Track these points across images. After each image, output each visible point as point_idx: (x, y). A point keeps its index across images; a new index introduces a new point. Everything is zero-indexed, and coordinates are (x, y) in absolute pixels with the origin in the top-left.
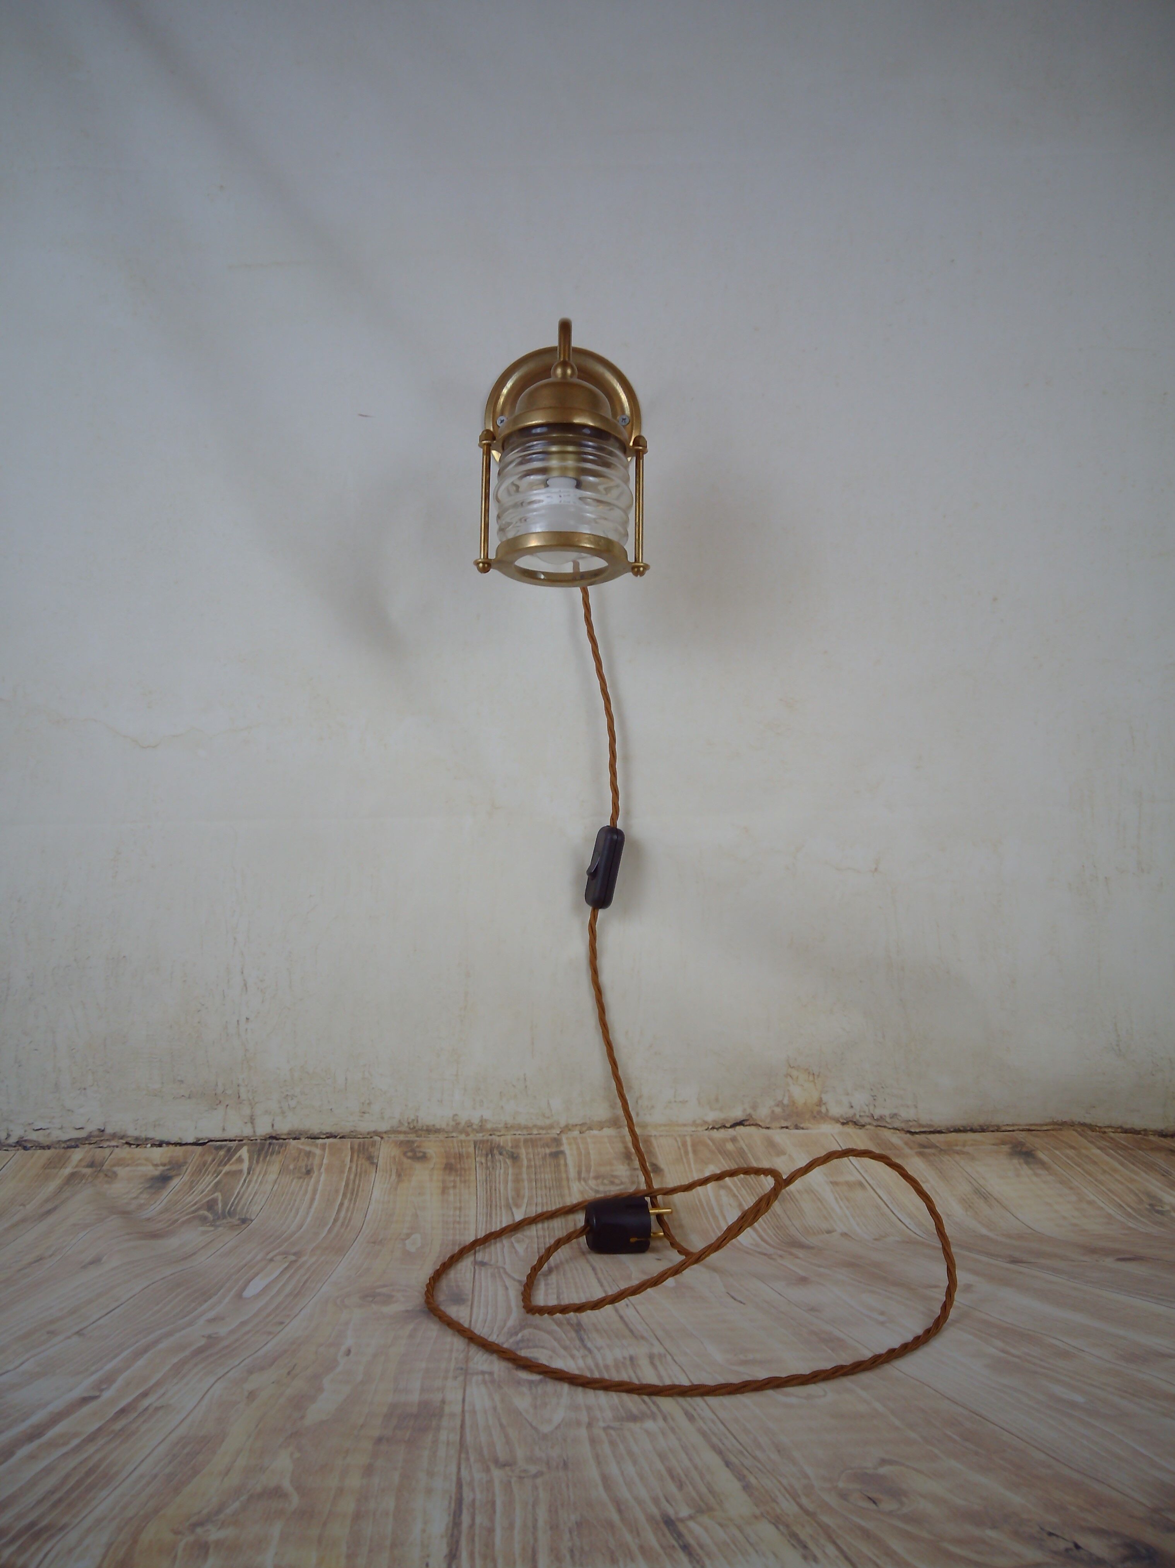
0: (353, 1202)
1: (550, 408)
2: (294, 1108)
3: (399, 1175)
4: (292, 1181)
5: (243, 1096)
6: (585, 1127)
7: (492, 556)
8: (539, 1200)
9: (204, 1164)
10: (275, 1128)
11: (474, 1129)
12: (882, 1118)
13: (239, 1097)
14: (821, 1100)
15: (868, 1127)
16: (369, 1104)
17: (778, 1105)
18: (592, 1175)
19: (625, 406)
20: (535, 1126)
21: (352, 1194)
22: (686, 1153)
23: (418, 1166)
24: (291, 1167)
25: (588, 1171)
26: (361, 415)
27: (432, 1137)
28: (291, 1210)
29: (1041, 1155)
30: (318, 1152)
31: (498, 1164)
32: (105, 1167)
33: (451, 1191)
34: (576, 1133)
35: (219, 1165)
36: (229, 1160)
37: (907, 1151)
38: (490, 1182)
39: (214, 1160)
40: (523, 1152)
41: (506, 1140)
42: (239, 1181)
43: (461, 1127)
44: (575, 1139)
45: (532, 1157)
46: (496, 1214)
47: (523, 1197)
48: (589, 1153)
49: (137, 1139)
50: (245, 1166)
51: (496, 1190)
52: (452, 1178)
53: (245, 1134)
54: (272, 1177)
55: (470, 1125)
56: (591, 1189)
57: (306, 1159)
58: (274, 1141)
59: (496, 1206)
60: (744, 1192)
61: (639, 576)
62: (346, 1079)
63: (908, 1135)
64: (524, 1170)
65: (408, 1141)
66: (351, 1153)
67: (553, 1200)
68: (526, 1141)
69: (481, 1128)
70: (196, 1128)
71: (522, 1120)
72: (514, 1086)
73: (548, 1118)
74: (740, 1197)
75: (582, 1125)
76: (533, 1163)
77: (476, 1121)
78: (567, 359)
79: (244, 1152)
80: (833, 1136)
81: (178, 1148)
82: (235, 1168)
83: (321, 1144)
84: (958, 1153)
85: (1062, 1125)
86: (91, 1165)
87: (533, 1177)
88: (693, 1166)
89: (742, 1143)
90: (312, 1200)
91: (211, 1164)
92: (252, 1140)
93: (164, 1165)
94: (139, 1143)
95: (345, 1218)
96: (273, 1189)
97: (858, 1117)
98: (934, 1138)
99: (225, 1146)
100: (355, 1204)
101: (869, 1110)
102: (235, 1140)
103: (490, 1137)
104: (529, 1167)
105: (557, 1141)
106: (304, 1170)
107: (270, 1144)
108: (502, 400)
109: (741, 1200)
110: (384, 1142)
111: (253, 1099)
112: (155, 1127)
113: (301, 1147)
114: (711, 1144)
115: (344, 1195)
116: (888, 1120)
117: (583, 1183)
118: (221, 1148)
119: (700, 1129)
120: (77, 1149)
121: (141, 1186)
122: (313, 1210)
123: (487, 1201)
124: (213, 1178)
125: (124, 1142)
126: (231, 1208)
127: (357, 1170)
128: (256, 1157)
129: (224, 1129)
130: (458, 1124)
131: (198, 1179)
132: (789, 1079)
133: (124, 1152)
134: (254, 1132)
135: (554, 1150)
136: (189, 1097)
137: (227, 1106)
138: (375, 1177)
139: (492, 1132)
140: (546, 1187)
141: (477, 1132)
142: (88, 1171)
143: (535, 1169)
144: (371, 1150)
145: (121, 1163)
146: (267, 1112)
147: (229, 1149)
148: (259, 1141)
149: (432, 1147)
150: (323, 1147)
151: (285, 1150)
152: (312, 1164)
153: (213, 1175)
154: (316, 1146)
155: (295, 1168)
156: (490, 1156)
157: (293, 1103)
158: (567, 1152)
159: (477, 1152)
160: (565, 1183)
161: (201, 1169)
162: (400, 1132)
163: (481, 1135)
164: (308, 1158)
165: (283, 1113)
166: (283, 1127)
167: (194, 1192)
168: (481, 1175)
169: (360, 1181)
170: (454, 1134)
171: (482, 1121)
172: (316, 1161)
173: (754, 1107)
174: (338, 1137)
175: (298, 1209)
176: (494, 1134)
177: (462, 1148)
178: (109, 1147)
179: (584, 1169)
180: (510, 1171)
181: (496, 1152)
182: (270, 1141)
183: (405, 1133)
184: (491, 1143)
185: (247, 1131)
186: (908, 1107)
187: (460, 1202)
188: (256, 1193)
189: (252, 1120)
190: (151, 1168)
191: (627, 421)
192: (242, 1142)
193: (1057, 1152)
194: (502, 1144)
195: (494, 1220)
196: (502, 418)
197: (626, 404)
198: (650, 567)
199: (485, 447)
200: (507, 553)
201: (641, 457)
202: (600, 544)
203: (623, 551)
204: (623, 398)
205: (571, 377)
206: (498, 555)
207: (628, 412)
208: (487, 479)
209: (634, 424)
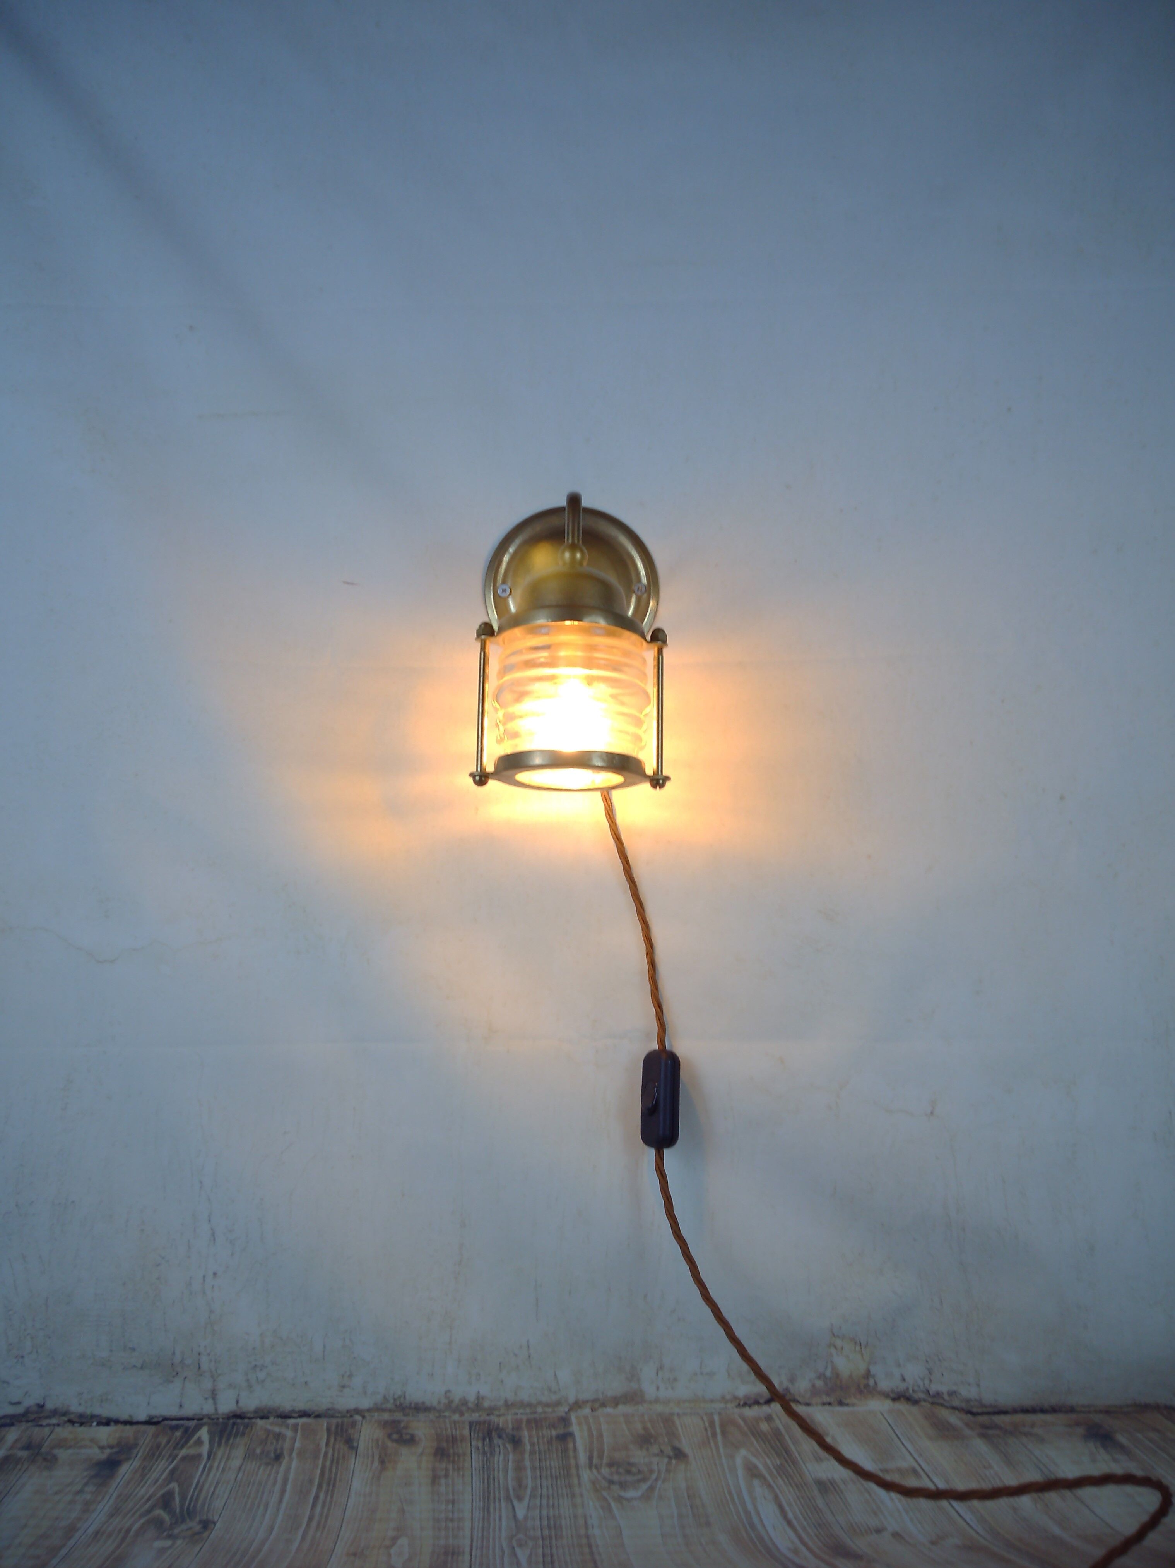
0: (330, 1493)
1: (558, 606)
2: (263, 1381)
3: (382, 1462)
4: (259, 1468)
5: (205, 1366)
6: (598, 1404)
8: (545, 1491)
9: (158, 1446)
10: (241, 1404)
11: (469, 1409)
12: (938, 1394)
13: (199, 1368)
14: (868, 1371)
15: (923, 1403)
16: (350, 1376)
17: (819, 1378)
18: (605, 1461)
20: (540, 1403)
21: (329, 1485)
22: (714, 1435)
23: (404, 1451)
24: (258, 1451)
25: (601, 1457)
27: (422, 1416)
28: (259, 1507)
29: (1121, 1438)
30: (289, 1433)
31: (497, 1449)
32: (43, 1450)
33: (443, 1481)
34: (587, 1411)
35: (175, 1448)
36: (186, 1442)
37: (967, 1432)
38: (487, 1470)
39: (168, 1442)
40: (525, 1433)
41: (505, 1420)
42: (197, 1469)
43: (454, 1405)
44: (586, 1418)
45: (536, 1440)
46: (495, 1509)
47: (526, 1487)
48: (600, 1435)
49: (81, 1416)
50: (205, 1449)
51: (494, 1479)
52: (444, 1465)
53: (205, 1412)
54: (236, 1463)
55: (464, 1402)
56: (604, 1478)
57: (275, 1443)
58: (239, 1421)
59: (494, 1498)
60: (780, 1481)
61: (658, 788)
62: (324, 1347)
63: (969, 1416)
64: (527, 1456)
65: (394, 1422)
66: (327, 1437)
67: (560, 1491)
68: (529, 1421)
69: (478, 1406)
70: (149, 1404)
71: (525, 1396)
72: (516, 1355)
73: (555, 1393)
74: (775, 1487)
75: (595, 1401)
76: (537, 1448)
77: (472, 1398)
78: (576, 542)
79: (204, 1433)
80: (882, 1415)
81: (128, 1427)
82: (192, 1451)
83: (292, 1425)
84: (1026, 1434)
85: (1144, 1408)
86: (28, 1447)
87: (537, 1464)
88: (721, 1450)
89: (778, 1422)
90: (283, 1491)
91: (165, 1447)
92: (213, 1419)
93: (111, 1447)
94: (83, 1420)
95: (321, 1515)
96: (238, 1478)
97: (911, 1391)
98: (999, 1419)
99: (182, 1425)
100: (332, 1497)
101: (924, 1384)
102: (193, 1419)
103: (488, 1418)
104: (532, 1452)
105: (565, 1421)
106: (272, 1455)
107: (234, 1424)
108: (504, 566)
109: (778, 1491)
110: (366, 1422)
111: (216, 1370)
112: (102, 1401)
113: (269, 1427)
114: (742, 1423)
115: (320, 1486)
116: (946, 1397)
117: (594, 1470)
118: (176, 1428)
119: (729, 1405)
120: (13, 1428)
121: (85, 1474)
122: (284, 1505)
123: (484, 1492)
124: (167, 1463)
125: (66, 1419)
126: (190, 1504)
127: (333, 1455)
128: (217, 1439)
129: (181, 1406)
130: (451, 1402)
131: (151, 1464)
132: (833, 1350)
133: (65, 1432)
134: (216, 1409)
135: (561, 1431)
136: (142, 1368)
137: (185, 1378)
138: (355, 1464)
139: (491, 1411)
140: (551, 1476)
141: (473, 1411)
142: (24, 1454)
143: (539, 1456)
144: (351, 1431)
145: (62, 1444)
146: (231, 1386)
147: (187, 1430)
148: (221, 1420)
149: (421, 1428)
150: (295, 1428)
151: (251, 1430)
152: (282, 1449)
153: (168, 1460)
154: (287, 1427)
155: (262, 1452)
156: (488, 1440)
157: (262, 1375)
158: (577, 1434)
159: (472, 1435)
160: (573, 1471)
161: (154, 1453)
162: (384, 1410)
163: (477, 1414)
164: (278, 1440)
165: (250, 1386)
166: (250, 1403)
167: (146, 1482)
168: (477, 1461)
169: (337, 1468)
170: (447, 1414)
171: (479, 1398)
172: (287, 1445)
173: (792, 1380)
174: (313, 1415)
175: (268, 1504)
176: (493, 1414)
177: (456, 1429)
178: (48, 1425)
179: (595, 1454)
180: (511, 1457)
181: (494, 1434)
182: (234, 1420)
183: (390, 1411)
184: (489, 1425)
185: (208, 1408)
186: (969, 1384)
187: (453, 1494)
188: (218, 1483)
189: (214, 1394)
190: (97, 1450)
191: (644, 589)
192: (201, 1422)
193: (1139, 1436)
194: (501, 1425)
195: (492, 1515)
196: (504, 587)
197: (642, 572)
198: (672, 779)
199: (483, 642)
200: (507, 768)
201: (660, 652)
202: (614, 761)
203: (643, 765)
204: (639, 565)
205: (581, 563)
206: (496, 768)
207: (644, 580)
208: (486, 676)
209: (652, 593)
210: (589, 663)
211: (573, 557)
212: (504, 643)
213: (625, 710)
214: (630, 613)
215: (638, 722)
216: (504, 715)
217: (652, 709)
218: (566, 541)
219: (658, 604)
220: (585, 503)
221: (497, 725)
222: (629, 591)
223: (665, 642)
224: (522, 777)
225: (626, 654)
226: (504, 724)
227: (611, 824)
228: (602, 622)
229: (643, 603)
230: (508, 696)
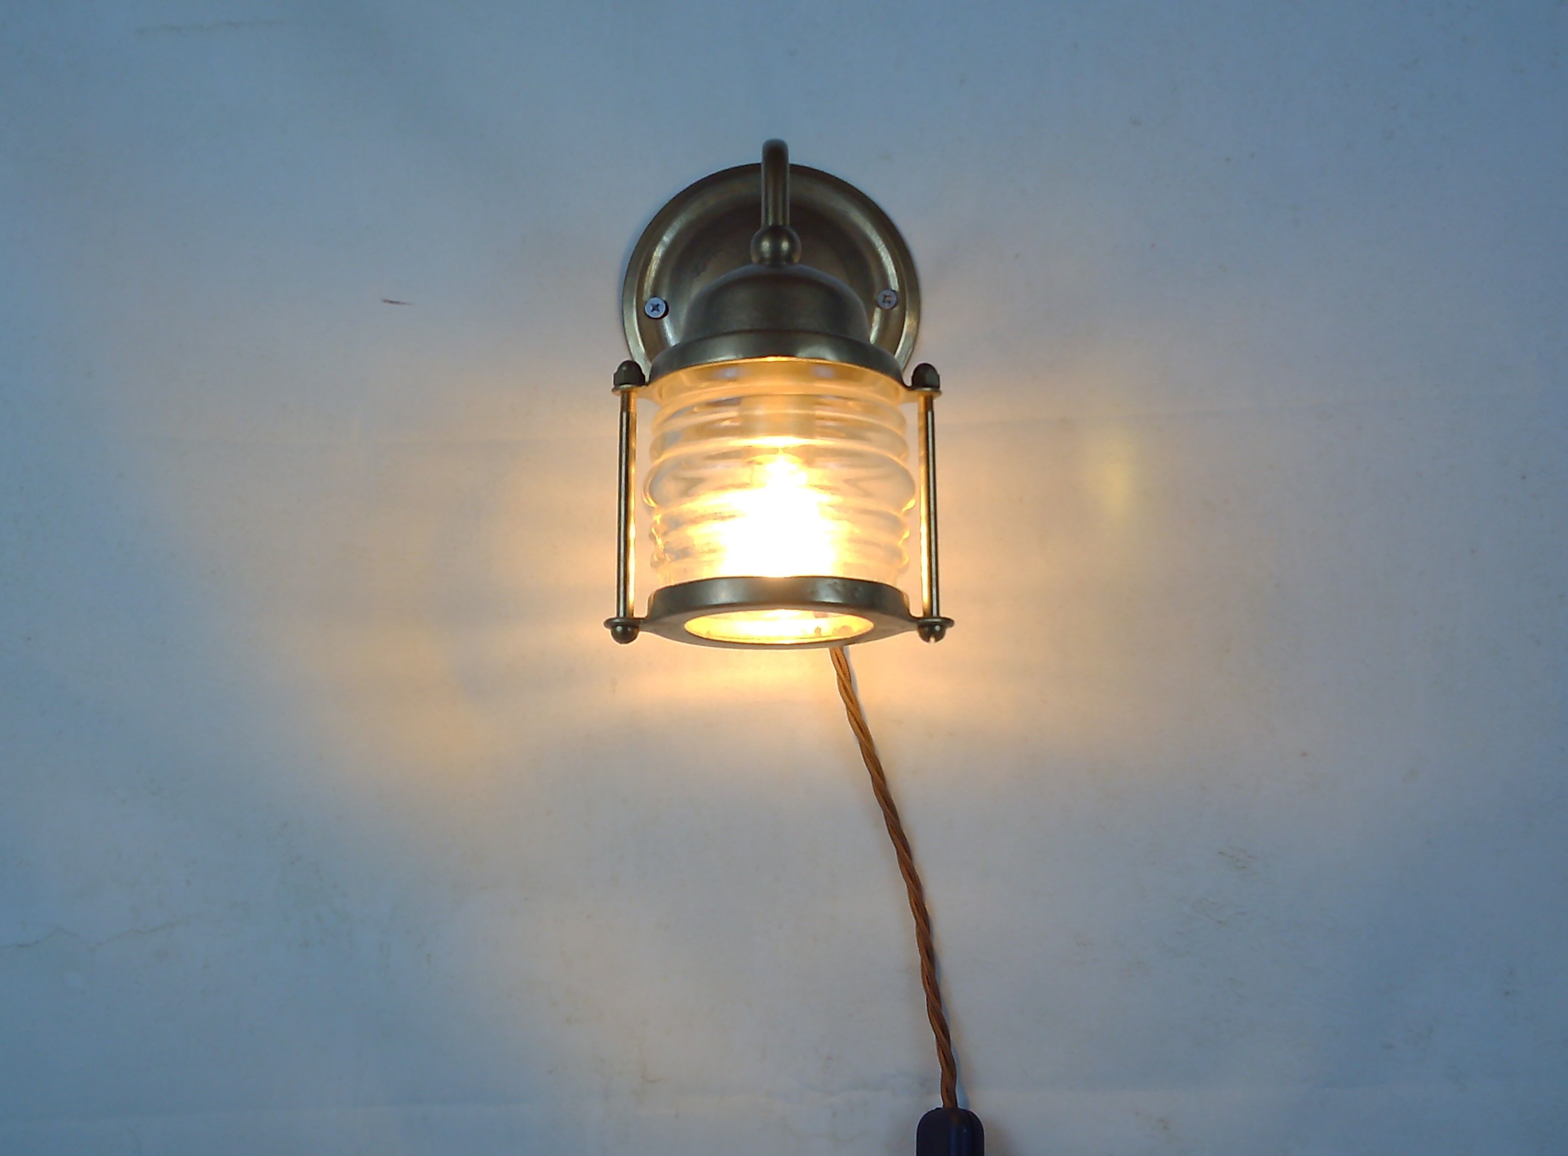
1: (750, 331)
7: (641, 611)
19: (889, 272)
26: (386, 301)
61: (932, 639)
78: (781, 223)
108: (654, 266)
191: (894, 299)
196: (656, 301)
197: (891, 269)
198: (956, 623)
199: (626, 395)
200: (670, 612)
201: (929, 405)
202: (857, 595)
203: (905, 599)
204: (884, 259)
205: (789, 258)
206: (651, 610)
207: (894, 284)
208: (631, 452)
209: (907, 307)
210: (805, 427)
211: (776, 249)
212: (661, 396)
213: (871, 504)
214: (873, 337)
215: (896, 525)
216: (663, 520)
217: (918, 503)
218: (763, 221)
219: (918, 323)
220: (794, 158)
221: (652, 537)
222: (871, 304)
223: (936, 388)
224: (698, 625)
225: (871, 408)
226: (665, 534)
227: (850, 704)
228: (830, 358)
229: (893, 322)
230: (670, 487)
